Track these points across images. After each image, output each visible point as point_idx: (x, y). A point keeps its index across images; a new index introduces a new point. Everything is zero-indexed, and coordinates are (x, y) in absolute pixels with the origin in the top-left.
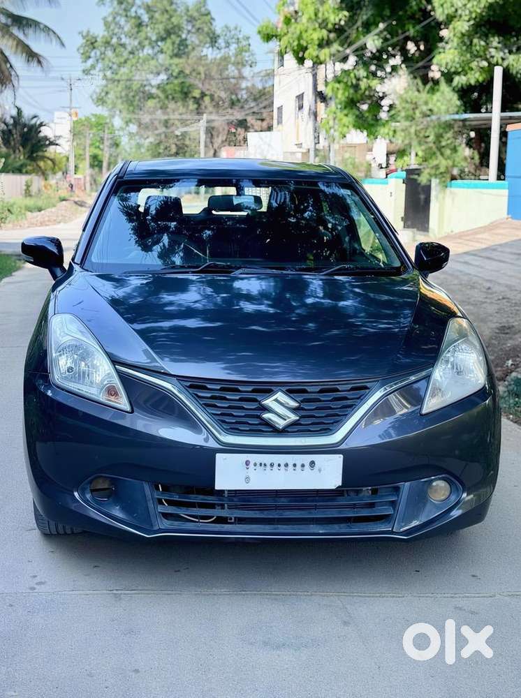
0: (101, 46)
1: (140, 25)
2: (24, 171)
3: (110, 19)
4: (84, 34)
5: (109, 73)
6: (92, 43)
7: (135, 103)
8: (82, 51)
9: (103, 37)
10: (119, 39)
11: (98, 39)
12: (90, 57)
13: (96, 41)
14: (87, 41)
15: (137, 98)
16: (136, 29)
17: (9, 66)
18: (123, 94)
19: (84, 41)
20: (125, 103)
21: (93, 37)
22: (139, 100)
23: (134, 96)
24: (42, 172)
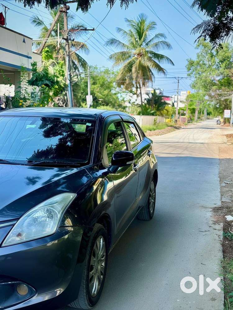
0: (196, 65)
1: (212, 57)
2: (155, 114)
3: (200, 54)
4: (189, 60)
5: (198, 76)
6: (192, 64)
7: (208, 87)
8: (187, 67)
9: (197, 61)
10: (204, 61)
11: (195, 62)
12: (191, 69)
13: (193, 63)
14: (190, 63)
15: (209, 85)
16: (211, 58)
17: (151, 73)
18: (203, 84)
19: (189, 63)
20: (203, 87)
21: (192, 61)
22: (210, 86)
23: (208, 85)
24: (162, 115)
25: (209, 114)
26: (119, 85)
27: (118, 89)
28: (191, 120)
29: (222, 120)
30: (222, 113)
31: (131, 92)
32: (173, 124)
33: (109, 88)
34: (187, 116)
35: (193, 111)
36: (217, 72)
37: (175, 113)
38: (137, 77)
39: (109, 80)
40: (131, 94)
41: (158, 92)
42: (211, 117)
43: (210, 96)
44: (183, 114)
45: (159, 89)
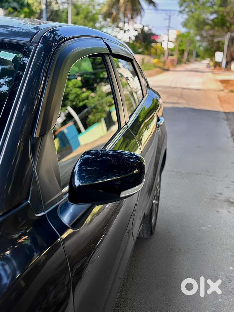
2: (143, 53)
5: (190, 14)
8: (180, 3)
12: (182, 5)
20: (196, 27)
23: (200, 24)
24: (150, 54)
25: (198, 56)
26: (105, 17)
27: (103, 23)
28: (179, 62)
29: (212, 64)
30: (212, 56)
31: (118, 27)
32: (161, 65)
33: (94, 20)
34: (175, 57)
35: (182, 52)
36: (211, 10)
37: (164, 54)
38: (125, 10)
39: (94, 12)
40: (118, 29)
41: (146, 29)
42: (199, 59)
43: (202, 36)
44: (172, 55)
45: (147, 26)
